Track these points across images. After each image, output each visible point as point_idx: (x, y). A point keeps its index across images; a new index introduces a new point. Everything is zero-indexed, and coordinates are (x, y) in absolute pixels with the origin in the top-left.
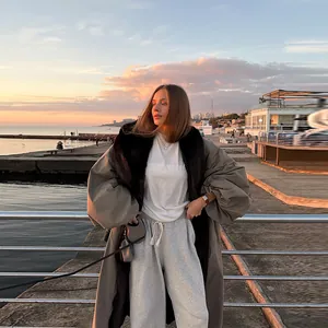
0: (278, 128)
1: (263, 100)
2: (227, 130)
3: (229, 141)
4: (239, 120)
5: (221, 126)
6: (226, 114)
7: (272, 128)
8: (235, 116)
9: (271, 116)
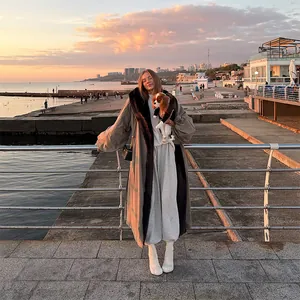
0: (280, 80)
1: (263, 49)
2: (225, 83)
3: (225, 96)
4: (239, 72)
5: (219, 79)
6: (225, 65)
7: (273, 80)
8: (235, 67)
9: (272, 67)
